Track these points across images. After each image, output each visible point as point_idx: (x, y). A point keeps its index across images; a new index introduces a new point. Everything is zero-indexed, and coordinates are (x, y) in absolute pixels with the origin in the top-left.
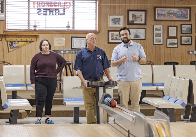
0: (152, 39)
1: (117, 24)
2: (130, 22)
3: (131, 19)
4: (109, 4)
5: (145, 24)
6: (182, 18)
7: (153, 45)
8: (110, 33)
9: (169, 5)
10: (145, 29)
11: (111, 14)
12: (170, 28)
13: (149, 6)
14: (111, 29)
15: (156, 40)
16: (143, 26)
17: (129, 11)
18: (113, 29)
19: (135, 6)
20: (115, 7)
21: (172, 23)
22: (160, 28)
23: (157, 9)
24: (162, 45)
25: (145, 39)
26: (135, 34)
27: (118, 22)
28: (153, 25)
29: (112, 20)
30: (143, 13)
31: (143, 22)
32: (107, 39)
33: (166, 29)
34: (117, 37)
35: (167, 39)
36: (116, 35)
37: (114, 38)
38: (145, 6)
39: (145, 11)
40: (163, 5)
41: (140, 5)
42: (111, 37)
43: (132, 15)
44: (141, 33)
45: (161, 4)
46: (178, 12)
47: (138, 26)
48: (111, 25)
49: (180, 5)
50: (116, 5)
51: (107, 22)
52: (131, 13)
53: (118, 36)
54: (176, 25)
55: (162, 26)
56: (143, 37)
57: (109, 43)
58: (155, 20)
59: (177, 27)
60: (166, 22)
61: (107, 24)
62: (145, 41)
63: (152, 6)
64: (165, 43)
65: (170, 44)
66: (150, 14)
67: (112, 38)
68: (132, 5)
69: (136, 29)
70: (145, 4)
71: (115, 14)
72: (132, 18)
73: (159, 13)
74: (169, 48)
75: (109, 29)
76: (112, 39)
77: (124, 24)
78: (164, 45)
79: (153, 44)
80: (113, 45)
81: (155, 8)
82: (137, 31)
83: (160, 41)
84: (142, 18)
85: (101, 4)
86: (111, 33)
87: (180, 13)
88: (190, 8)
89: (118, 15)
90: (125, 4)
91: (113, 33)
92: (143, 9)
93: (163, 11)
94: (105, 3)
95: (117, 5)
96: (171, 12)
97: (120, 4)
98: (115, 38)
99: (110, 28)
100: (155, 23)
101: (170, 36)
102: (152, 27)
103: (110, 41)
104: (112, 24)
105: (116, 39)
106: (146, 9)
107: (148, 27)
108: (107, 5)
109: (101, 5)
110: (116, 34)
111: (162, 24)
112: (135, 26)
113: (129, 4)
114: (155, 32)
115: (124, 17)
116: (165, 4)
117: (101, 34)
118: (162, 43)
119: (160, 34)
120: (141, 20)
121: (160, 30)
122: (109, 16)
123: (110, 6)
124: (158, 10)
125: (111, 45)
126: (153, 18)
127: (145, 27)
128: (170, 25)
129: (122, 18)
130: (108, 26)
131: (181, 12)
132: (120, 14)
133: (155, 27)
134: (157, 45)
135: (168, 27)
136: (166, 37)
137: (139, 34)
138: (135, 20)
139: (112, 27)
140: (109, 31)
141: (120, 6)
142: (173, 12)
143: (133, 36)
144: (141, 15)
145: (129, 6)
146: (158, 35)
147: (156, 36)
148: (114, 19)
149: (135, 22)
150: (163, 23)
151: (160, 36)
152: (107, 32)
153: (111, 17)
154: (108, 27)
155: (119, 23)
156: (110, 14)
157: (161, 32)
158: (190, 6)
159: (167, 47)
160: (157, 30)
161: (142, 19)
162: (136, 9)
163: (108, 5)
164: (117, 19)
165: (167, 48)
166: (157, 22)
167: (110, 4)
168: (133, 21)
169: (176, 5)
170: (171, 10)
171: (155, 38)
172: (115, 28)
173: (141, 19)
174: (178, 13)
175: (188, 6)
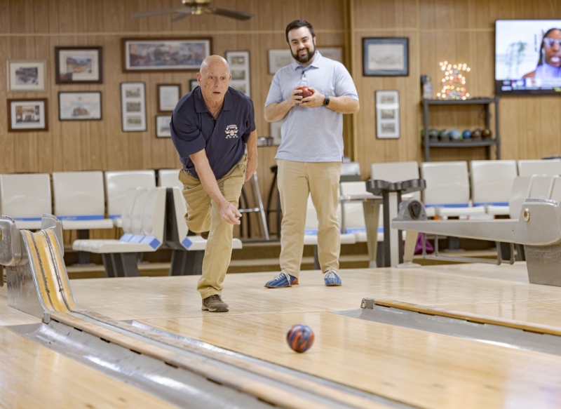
0: (119, 118)
1: (31, 82)
2: (62, 78)
3: (63, 69)
4: (9, 35)
5: (100, 81)
6: (191, 64)
7: (121, 134)
8: (14, 105)
9: (159, 33)
10: (100, 93)
11: (14, 59)
12: (163, 89)
13: (108, 35)
14: (16, 96)
15: (130, 121)
16: (94, 87)
17: (58, 49)
18: (21, 96)
19: (72, 37)
20: (22, 42)
21: (168, 78)
22: (139, 90)
23: (128, 44)
24: (144, 134)
25: (101, 119)
26: (75, 107)
27: (32, 79)
28: (121, 84)
29: (17, 73)
30: (94, 54)
31: (95, 77)
32: (5, 120)
33: (154, 93)
34: (30, 116)
35: (156, 117)
36: (28, 111)
37: (24, 117)
38: (97, 37)
39: (99, 48)
40: (142, 33)
41: (86, 34)
42: (17, 115)
43: (65, 60)
44: (90, 103)
45: (138, 30)
46: (182, 49)
47: (83, 87)
48: (15, 85)
49: (186, 33)
50: (25, 37)
51: (4, 77)
52: (64, 55)
53: (32, 111)
54: (177, 81)
55: (141, 86)
56: (95, 114)
57: (10, 130)
58: (125, 71)
59: (179, 85)
60: (154, 75)
61: (6, 84)
62: (102, 123)
63: (117, 36)
64: (151, 128)
65: (165, 129)
66: (111, 55)
67: (19, 117)
68: (66, 34)
69: (78, 95)
70: (98, 30)
71: (23, 58)
72: (68, 68)
73: (133, 52)
74: (163, 140)
75: (11, 96)
76: (19, 121)
77: (47, 83)
78: (149, 133)
79: (123, 131)
80: (22, 134)
81: (124, 40)
82: (80, 99)
83: (138, 122)
84: (91, 66)
86: (17, 107)
87: (187, 52)
88: (210, 39)
89: (31, 60)
90: (49, 32)
91: (21, 107)
92: (94, 43)
93: (143, 46)
95: (27, 35)
96: (163, 49)
97: (35, 32)
98: (26, 117)
99: (13, 92)
100: (124, 77)
101: (163, 107)
102: (117, 87)
103: (15, 125)
104: (17, 84)
105: (29, 120)
106: (100, 44)
107: (108, 87)
108: (3, 37)
110: (29, 108)
111: (143, 80)
112: (74, 87)
113: (59, 32)
114: (126, 100)
115: (48, 67)
116: (148, 30)
118: (143, 127)
119: (139, 104)
120: (90, 71)
121: (137, 95)
122: (9, 63)
123: (12, 38)
124: (130, 46)
125: (17, 134)
126: (118, 66)
127: (101, 87)
128: (161, 81)
129: (41, 67)
130: (6, 89)
131: (190, 49)
132: (36, 59)
133: (125, 87)
134: (131, 134)
135: (158, 86)
136: (153, 111)
137: (86, 107)
138: (75, 72)
139: (18, 92)
140: (9, 101)
141: (34, 37)
142: (167, 49)
143: (72, 110)
144: (89, 60)
145: (59, 37)
146: (133, 107)
147: (129, 110)
148: (21, 71)
149: (75, 77)
150: (144, 77)
151: (138, 110)
152: (5, 104)
153: (15, 67)
154: (8, 90)
155: (34, 82)
156: (12, 58)
157: (141, 100)
158: (211, 33)
159: (157, 137)
160: (130, 94)
161: (92, 69)
162: (76, 44)
163: (6, 37)
164: (29, 69)
165: (157, 140)
166: (130, 76)
167: (11, 32)
168: (69, 75)
169: (176, 33)
170: (163, 45)
171: (126, 115)
172: (26, 92)
173: (88, 69)
174: (181, 53)
175: (205, 33)
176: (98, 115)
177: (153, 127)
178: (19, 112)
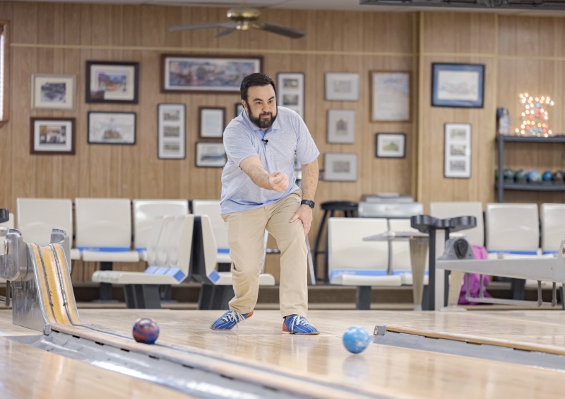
0: (155, 144)
1: (57, 99)
2: (93, 96)
3: (95, 87)
4: (35, 45)
5: (135, 101)
7: (157, 161)
8: (38, 124)
9: (204, 50)
10: (135, 114)
11: (40, 72)
12: (205, 113)
13: (147, 50)
14: (40, 115)
15: (167, 147)
16: (128, 108)
17: (89, 64)
18: (46, 114)
19: (106, 51)
20: (50, 53)
21: (212, 100)
22: (178, 112)
23: (168, 60)
24: (182, 162)
25: (134, 143)
26: (106, 129)
27: (59, 95)
28: (158, 106)
29: (43, 88)
30: (130, 71)
31: (130, 96)
32: (28, 141)
33: (195, 116)
34: (55, 138)
35: (196, 144)
36: (54, 131)
37: (48, 138)
38: (134, 51)
39: (135, 64)
40: (184, 49)
41: (121, 48)
42: (41, 135)
43: (97, 77)
44: (124, 125)
45: (180, 45)
46: (228, 68)
47: (115, 107)
48: (40, 102)
49: (234, 51)
50: (52, 49)
51: (28, 93)
52: (95, 70)
53: (58, 132)
54: (221, 104)
55: (181, 108)
56: (129, 137)
57: (33, 152)
58: (163, 91)
59: (224, 109)
60: (195, 97)
61: (29, 101)
62: (135, 148)
63: (156, 51)
64: (190, 155)
65: (205, 158)
66: (149, 73)
67: (43, 138)
68: (100, 47)
69: (110, 116)
70: (135, 44)
71: (49, 71)
72: (100, 85)
73: (173, 70)
74: (203, 170)
75: (34, 114)
76: (43, 142)
77: (75, 101)
78: (187, 161)
79: (159, 158)
80: (46, 157)
81: (164, 56)
82: (112, 120)
83: (176, 148)
84: (125, 84)
85: (12, 45)
86: (41, 127)
87: (233, 73)
88: (261, 58)
89: (59, 75)
90: (80, 44)
91: (45, 127)
92: (130, 59)
93: (184, 65)
94: (24, 41)
95: (56, 46)
96: (207, 68)
97: (64, 43)
98: (51, 138)
99: (37, 110)
100: (162, 97)
101: (205, 133)
102: (154, 109)
103: (38, 147)
105: (54, 141)
106: (137, 60)
107: (144, 108)
108: (28, 48)
109: (13, 47)
110: (55, 128)
111: (183, 101)
112: (106, 107)
113: (91, 44)
114: (163, 123)
115: (77, 84)
116: (191, 46)
117: (12, 126)
118: (181, 154)
119: (178, 129)
120: (125, 90)
121: (176, 118)
122: (35, 78)
123: (38, 49)
124: (170, 63)
125: (40, 157)
126: (156, 85)
127: (136, 108)
128: (204, 104)
129: (69, 83)
130: (30, 106)
131: (237, 69)
132: (65, 74)
133: (164, 109)
134: (167, 161)
135: (201, 109)
136: (193, 137)
137: (119, 130)
138: (108, 90)
139: (43, 110)
140: (33, 120)
141: (64, 49)
142: (212, 68)
143: (103, 133)
144: (124, 77)
145: (91, 50)
146: (171, 132)
147: (166, 135)
148: (48, 86)
149: (108, 96)
150: (185, 98)
151: (177, 135)
152: (28, 122)
153: (41, 81)
154: (32, 107)
155: (61, 99)
156: (38, 72)
157: (180, 124)
158: (262, 51)
159: (196, 166)
160: (167, 117)
161: (127, 88)
162: (110, 58)
163: (32, 48)
164: (56, 85)
165: (196, 170)
166: (169, 96)
167: (38, 42)
168: (101, 93)
169: (223, 50)
170: (207, 64)
171: (163, 140)
172: (52, 110)
173: (122, 88)
174: (228, 73)
175: (255, 51)
176: (131, 140)
177: (193, 155)
178: (44, 132)
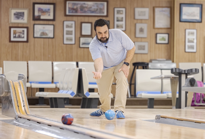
0: (62, 38)
2: (36, 17)
3: (37, 14)
5: (54, 20)
6: (98, 13)
7: (63, 45)
8: (12, 30)
10: (54, 25)
12: (83, 25)
14: (13, 25)
15: (67, 39)
16: (51, 22)
17: (34, 4)
18: (16, 25)
21: (86, 19)
24: (74, 46)
25: (53, 38)
26: (41, 31)
27: (21, 17)
28: (63, 21)
29: (15, 14)
30: (51, 7)
31: (51, 17)
32: (8, 37)
33: (79, 26)
34: (20, 35)
35: (80, 38)
36: (19, 33)
37: (17, 35)
39: (54, 4)
43: (38, 9)
44: (49, 30)
46: (93, 6)
47: (45, 22)
48: (13, 20)
51: (8, 16)
52: (37, 7)
53: (21, 33)
54: (90, 21)
55: (73, 23)
56: (51, 35)
57: (10, 41)
58: (66, 15)
59: (91, 23)
60: (79, 18)
61: (9, 19)
62: (54, 39)
64: (77, 43)
65: (84, 44)
66: (60, 8)
67: (14, 35)
69: (43, 26)
71: (17, 7)
73: (70, 6)
74: (82, 49)
75: (11, 25)
76: (15, 37)
77: (28, 20)
78: (76, 45)
79: (64, 44)
80: (16, 44)
82: (44, 28)
83: (71, 40)
84: (49, 12)
86: (14, 30)
87: (96, 8)
88: (107, 1)
89: (21, 8)
91: (16, 31)
92: (51, 2)
93: (75, 4)
96: (84, 6)
99: (12, 23)
100: (65, 18)
102: (62, 23)
103: (12, 39)
105: (19, 37)
106: (54, 2)
107: (57, 23)
110: (20, 31)
111: (74, 20)
112: (41, 22)
114: (65, 29)
115: (29, 12)
118: (73, 42)
119: (72, 31)
121: (71, 27)
122: (11, 10)
124: (69, 3)
125: (13, 44)
126: (63, 13)
127: (54, 23)
128: (83, 21)
129: (26, 12)
130: (9, 22)
131: (97, 6)
132: (24, 8)
133: (66, 23)
134: (67, 45)
135: (82, 23)
136: (78, 35)
137: (47, 32)
138: (42, 15)
139: (15, 23)
140: (10, 28)
142: (86, 6)
143: (40, 33)
144: (49, 10)
146: (69, 33)
147: (67, 34)
148: (17, 13)
149: (42, 17)
150: (75, 18)
151: (71, 34)
152: (8, 29)
153: (13, 11)
155: (22, 19)
156: (12, 7)
157: (73, 29)
159: (80, 47)
160: (68, 26)
161: (50, 14)
162: (43, 1)
164: (20, 13)
165: (80, 49)
166: (68, 18)
168: (39, 16)
170: (84, 4)
171: (65, 36)
172: (18, 23)
173: (48, 14)
174: (93, 8)
176: (52, 36)
177: (78, 43)
178: (15, 33)
